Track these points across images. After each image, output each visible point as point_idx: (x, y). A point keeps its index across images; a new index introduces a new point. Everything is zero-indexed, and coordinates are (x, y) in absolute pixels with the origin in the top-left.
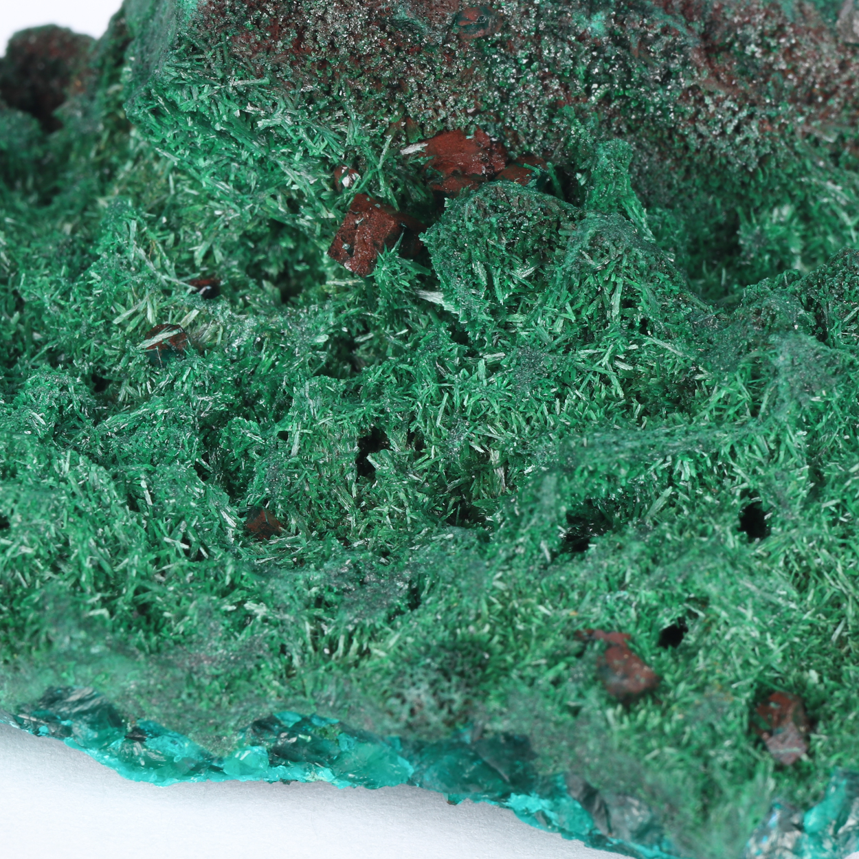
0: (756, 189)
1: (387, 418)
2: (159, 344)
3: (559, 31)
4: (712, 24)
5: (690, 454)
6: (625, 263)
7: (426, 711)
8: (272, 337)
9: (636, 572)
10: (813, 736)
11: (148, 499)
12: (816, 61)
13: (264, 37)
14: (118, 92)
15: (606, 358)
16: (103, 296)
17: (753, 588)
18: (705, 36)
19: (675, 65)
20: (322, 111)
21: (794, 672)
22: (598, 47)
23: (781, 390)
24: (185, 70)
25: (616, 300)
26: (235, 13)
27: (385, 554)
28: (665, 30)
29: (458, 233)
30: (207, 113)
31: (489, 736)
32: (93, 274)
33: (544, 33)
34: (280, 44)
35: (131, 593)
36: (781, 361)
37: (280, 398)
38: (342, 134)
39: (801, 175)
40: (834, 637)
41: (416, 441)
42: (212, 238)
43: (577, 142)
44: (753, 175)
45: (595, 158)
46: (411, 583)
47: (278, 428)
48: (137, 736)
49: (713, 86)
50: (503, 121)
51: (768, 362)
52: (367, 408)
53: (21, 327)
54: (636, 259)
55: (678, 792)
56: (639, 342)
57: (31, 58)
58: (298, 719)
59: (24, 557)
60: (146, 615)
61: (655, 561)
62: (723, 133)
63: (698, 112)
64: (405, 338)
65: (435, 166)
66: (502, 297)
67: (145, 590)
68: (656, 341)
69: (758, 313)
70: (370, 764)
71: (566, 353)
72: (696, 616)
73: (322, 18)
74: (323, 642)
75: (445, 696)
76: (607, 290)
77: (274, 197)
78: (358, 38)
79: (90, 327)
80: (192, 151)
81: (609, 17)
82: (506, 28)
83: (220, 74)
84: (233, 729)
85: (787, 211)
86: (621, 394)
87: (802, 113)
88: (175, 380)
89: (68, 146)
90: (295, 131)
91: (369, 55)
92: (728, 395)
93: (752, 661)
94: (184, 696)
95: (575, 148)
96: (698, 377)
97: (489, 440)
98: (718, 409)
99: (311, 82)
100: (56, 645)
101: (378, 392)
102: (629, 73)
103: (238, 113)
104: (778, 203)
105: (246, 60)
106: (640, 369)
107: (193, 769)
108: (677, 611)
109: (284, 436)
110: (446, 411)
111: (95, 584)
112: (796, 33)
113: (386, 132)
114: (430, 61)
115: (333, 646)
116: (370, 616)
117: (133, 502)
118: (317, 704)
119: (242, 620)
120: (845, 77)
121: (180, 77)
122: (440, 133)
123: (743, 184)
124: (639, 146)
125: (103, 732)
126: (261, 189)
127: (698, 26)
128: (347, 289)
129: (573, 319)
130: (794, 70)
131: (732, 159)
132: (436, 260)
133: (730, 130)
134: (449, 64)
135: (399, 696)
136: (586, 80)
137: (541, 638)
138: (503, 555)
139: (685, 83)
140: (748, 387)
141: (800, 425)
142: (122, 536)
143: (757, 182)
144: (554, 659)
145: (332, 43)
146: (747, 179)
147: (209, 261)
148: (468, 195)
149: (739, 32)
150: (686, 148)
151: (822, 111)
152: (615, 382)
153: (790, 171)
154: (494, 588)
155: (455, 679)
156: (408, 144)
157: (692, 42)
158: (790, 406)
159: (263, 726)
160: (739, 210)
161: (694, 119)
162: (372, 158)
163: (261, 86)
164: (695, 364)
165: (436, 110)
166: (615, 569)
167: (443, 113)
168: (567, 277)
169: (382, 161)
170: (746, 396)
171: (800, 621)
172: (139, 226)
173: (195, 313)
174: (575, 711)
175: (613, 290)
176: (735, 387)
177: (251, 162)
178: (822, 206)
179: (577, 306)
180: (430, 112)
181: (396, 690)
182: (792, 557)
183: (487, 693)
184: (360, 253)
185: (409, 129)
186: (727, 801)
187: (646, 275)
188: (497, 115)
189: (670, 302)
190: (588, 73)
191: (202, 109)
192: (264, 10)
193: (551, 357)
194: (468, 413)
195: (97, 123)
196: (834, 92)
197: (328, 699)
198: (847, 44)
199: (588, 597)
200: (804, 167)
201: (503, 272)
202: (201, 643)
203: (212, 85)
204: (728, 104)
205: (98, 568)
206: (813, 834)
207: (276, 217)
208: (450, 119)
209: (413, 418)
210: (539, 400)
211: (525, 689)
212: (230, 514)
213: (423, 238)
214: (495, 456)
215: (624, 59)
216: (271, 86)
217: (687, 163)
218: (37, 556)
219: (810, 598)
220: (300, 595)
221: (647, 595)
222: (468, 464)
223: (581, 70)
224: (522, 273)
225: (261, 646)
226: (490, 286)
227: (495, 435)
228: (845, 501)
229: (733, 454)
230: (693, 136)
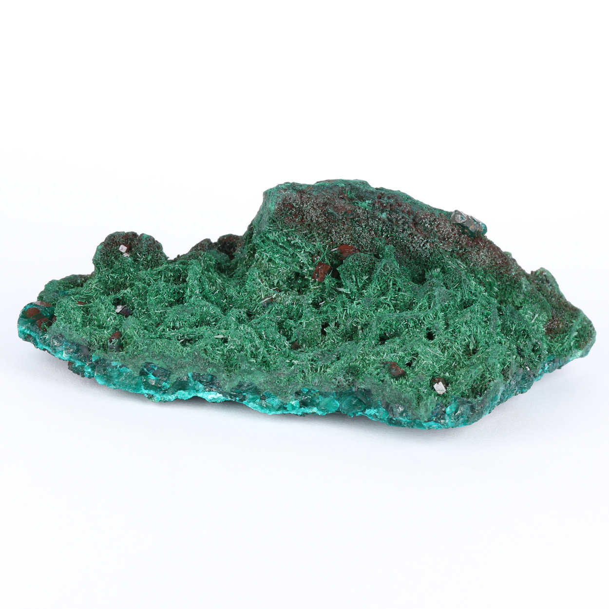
0: (429, 263)
1: (329, 319)
2: (266, 301)
3: (374, 217)
4: (416, 217)
5: (412, 319)
6: (393, 272)
7: (342, 382)
8: (297, 301)
9: (398, 347)
10: (448, 388)
11: (265, 337)
12: (445, 228)
13: (293, 218)
14: (251, 246)
15: (389, 299)
16: (250, 292)
17: (430, 351)
18: (414, 220)
19: (406, 227)
20: (309, 238)
21: (442, 374)
22: (384, 222)
23: (436, 301)
24: (271, 227)
25: (391, 283)
26: (285, 211)
27: (330, 351)
28: (403, 217)
29: (347, 266)
30: (277, 240)
31: (360, 390)
32: (247, 286)
33: (369, 218)
34: (297, 219)
35: (261, 358)
36: (436, 294)
37: (299, 315)
38: (315, 245)
39: (442, 260)
40: (453, 365)
41: (337, 325)
42: (279, 278)
43: (379, 247)
44: (429, 258)
45: (384, 250)
46: (337, 356)
47: (299, 321)
48: (263, 398)
49: (416, 233)
50: (359, 243)
51: (433, 294)
52: (324, 316)
53: (226, 304)
54: (396, 271)
55: (411, 398)
56: (397, 294)
57: (225, 243)
58: (308, 390)
59: (232, 349)
60: (265, 363)
61: (403, 344)
62: (420, 247)
63: (413, 240)
64: (333, 301)
65: (340, 253)
66: (360, 285)
67: (265, 357)
68: (403, 293)
69: (430, 283)
70: (327, 404)
71: (378, 297)
72: (415, 359)
73: (309, 213)
74: (313, 369)
75: (348, 378)
76: (388, 281)
77: (296, 265)
78: (318, 218)
79: (246, 300)
80: (273, 253)
81: (387, 214)
82: (359, 217)
83: (281, 228)
84: (290, 394)
85: (439, 270)
86: (393, 309)
87: (442, 243)
88: (271, 311)
89: (237, 263)
90: (302, 244)
91: (321, 223)
92: (422, 304)
93: (431, 369)
94: (276, 382)
95: (379, 249)
96: (414, 301)
97: (358, 323)
98: (420, 308)
99: (306, 230)
100: (242, 368)
101: (326, 312)
102: (393, 229)
103: (286, 240)
104: (436, 267)
105: (288, 224)
106: (398, 302)
107: (279, 408)
108: (410, 358)
109: (301, 323)
110: (345, 315)
111: (251, 356)
112: (439, 220)
113: (327, 245)
114: (338, 225)
115: (316, 370)
116: (326, 362)
117: (261, 337)
118: (312, 385)
119: (292, 364)
120: (453, 233)
121: (270, 229)
122: (342, 245)
123: (426, 261)
124: (397, 251)
125: (254, 396)
126: (292, 263)
127: (412, 217)
128: (317, 289)
129: (380, 289)
130: (439, 231)
131: (422, 254)
132: (341, 276)
133: (421, 245)
134: (343, 226)
135: (335, 378)
136: (381, 231)
137: (373, 364)
138: (362, 344)
139: (409, 232)
140: (428, 302)
141: (442, 311)
142: (258, 345)
143: (430, 260)
144: (377, 369)
145: (311, 219)
146: (427, 260)
147: (278, 284)
148: (350, 256)
149: (424, 221)
150: (410, 251)
151: (447, 242)
152: (392, 306)
153: (439, 257)
154: (360, 352)
155: (350, 374)
156: (333, 248)
157: (411, 221)
158: (439, 305)
159: (298, 393)
160: (425, 269)
161: (412, 242)
162: (323, 251)
163: (292, 231)
164: (413, 297)
165: (340, 239)
166: (392, 347)
167: (342, 239)
168: (377, 277)
169: (326, 252)
170: (427, 304)
171: (443, 360)
172: (259, 273)
173: (275, 295)
174: (383, 381)
175: (390, 281)
176: (424, 302)
177: (289, 255)
178: (448, 268)
179: (381, 285)
180: (339, 239)
181: (334, 377)
182: (440, 344)
183: (359, 378)
184: (320, 276)
185: (333, 244)
186: (425, 400)
187: (399, 276)
188: (357, 241)
189: (406, 283)
190: (382, 229)
191: (276, 239)
192: (293, 210)
193: (374, 299)
194: (351, 315)
195: (245, 255)
196: (450, 238)
197: (316, 383)
198: (453, 224)
199: (385, 354)
200: (443, 257)
201: (360, 278)
202: (280, 370)
203: (279, 232)
204: (421, 238)
205: (252, 352)
206: (448, 415)
207: (296, 271)
208: (344, 241)
209: (336, 318)
210: (371, 311)
211: (369, 376)
212: (287, 343)
213: (338, 269)
214: (359, 327)
215: (392, 225)
216: (295, 231)
217: (410, 255)
218: (235, 349)
219: (446, 354)
220: (307, 358)
221: (401, 353)
222: (352, 329)
223: (380, 228)
224: (365, 278)
225: (297, 371)
226: (356, 282)
227: (359, 321)
228: (455, 329)
229: (424, 319)
230: (411, 247)
